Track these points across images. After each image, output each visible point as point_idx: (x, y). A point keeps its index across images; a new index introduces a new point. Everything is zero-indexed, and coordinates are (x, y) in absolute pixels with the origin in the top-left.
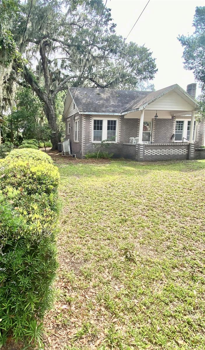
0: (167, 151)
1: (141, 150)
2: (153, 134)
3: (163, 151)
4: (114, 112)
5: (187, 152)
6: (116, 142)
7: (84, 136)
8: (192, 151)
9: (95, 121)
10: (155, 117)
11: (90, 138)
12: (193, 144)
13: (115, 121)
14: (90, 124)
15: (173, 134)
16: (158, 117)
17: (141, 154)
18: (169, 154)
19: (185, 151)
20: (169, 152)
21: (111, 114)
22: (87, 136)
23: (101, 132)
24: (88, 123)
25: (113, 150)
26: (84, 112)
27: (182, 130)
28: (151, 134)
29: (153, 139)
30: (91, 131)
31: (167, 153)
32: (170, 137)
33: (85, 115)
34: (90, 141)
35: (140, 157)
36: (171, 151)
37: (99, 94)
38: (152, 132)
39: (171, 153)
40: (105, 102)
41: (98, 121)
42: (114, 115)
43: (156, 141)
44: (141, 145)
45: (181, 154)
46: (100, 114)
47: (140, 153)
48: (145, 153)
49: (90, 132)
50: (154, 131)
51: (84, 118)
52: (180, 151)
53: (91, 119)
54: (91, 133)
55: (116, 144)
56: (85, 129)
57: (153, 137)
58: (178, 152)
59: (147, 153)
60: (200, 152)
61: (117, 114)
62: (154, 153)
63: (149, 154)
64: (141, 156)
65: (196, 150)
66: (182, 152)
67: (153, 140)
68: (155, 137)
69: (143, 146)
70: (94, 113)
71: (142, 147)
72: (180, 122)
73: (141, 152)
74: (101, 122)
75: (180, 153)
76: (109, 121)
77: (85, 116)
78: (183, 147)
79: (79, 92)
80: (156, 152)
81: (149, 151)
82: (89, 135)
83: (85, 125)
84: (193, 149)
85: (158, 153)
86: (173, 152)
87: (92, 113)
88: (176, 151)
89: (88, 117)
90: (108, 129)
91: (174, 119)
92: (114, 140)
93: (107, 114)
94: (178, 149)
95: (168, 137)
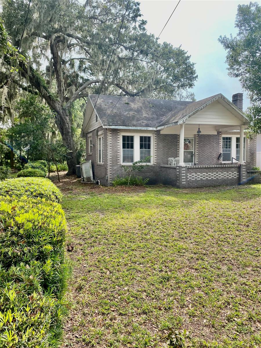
0: (215, 174)
1: (183, 173)
2: (196, 153)
3: (210, 175)
4: (147, 126)
5: (237, 175)
6: (152, 164)
7: (110, 156)
8: (244, 174)
9: (124, 137)
10: (197, 132)
11: (118, 159)
12: (244, 166)
13: (149, 138)
14: (118, 141)
15: (220, 153)
16: (201, 132)
17: (183, 179)
18: (217, 179)
19: (235, 174)
20: (217, 176)
21: (143, 129)
22: (114, 156)
23: (133, 152)
24: (116, 140)
25: (148, 174)
26: (109, 125)
27: (230, 148)
28: (194, 154)
29: (197, 159)
30: (119, 150)
31: (215, 177)
32: (217, 157)
33: (111, 130)
34: (119, 162)
35: (182, 183)
36: (219, 174)
37: (128, 104)
38: (195, 151)
39: (220, 177)
40: (136, 113)
41: (128, 137)
42: (148, 129)
43: (200, 163)
44: (183, 168)
45: (231, 178)
46: (130, 128)
47: (182, 177)
48: (188, 177)
49: (118, 151)
50: (197, 150)
51: (110, 134)
52: (230, 174)
53: (119, 135)
54: (119, 152)
55: (151, 166)
56: (111, 147)
57: (197, 157)
58: (228, 175)
59: (190, 177)
60: (253, 175)
61: (151, 129)
62: (198, 178)
63: (193, 178)
64: (184, 181)
65: (248, 173)
66: (233, 175)
67: (197, 161)
68: (199, 157)
69: (185, 169)
70: (122, 127)
71: (184, 171)
72: (227, 138)
73: (183, 176)
74: (132, 138)
75: (230, 176)
76: (141, 138)
77: (110, 131)
78: (234, 169)
79: (102, 100)
80: (201, 176)
81: (193, 175)
82: (117, 155)
83: (111, 142)
84: (244, 171)
85: (204, 177)
86: (222, 176)
87: (120, 127)
88: (225, 174)
89: (115, 132)
90: (141, 147)
91: (221, 135)
92: (149, 161)
93: (139, 128)
94: (227, 172)
95: (214, 157)
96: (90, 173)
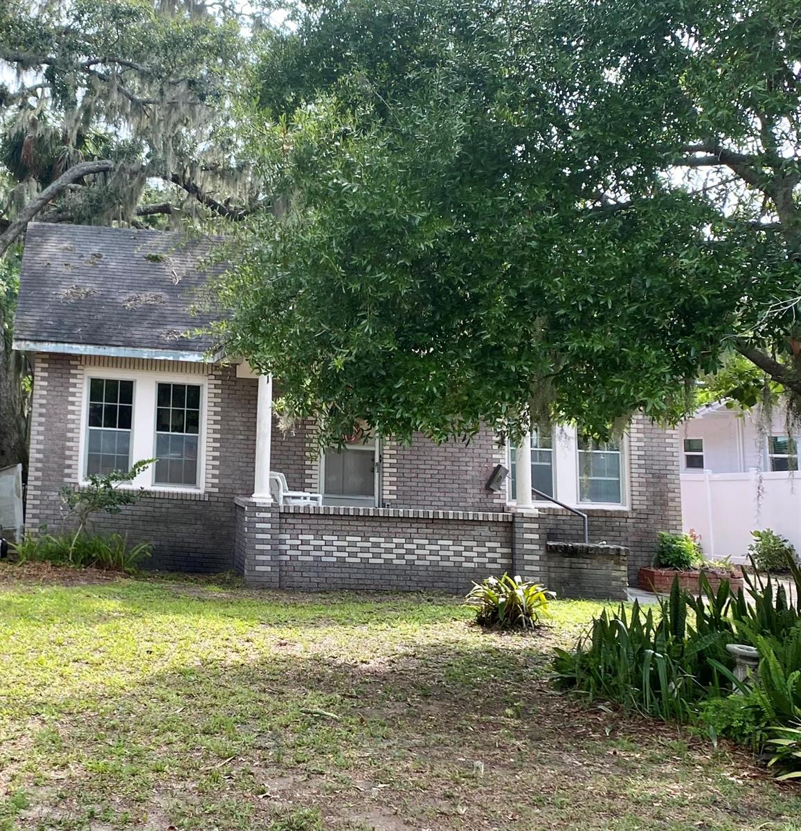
0: (398, 546)
1: (263, 531)
2: (387, 460)
3: (377, 545)
4: (183, 345)
5: (503, 556)
6: (201, 491)
7: (39, 451)
8: (532, 553)
9: (96, 385)
11: (68, 462)
12: (531, 520)
13: (195, 390)
14: (70, 399)
15: (495, 465)
17: (262, 552)
18: (411, 563)
19: (492, 550)
21: (162, 358)
22: (53, 451)
23: (127, 439)
24: (62, 391)
25: (184, 529)
26: (35, 341)
28: (377, 460)
29: (391, 483)
30: (72, 431)
31: (400, 557)
32: (484, 478)
33: (47, 356)
34: (69, 476)
35: (258, 568)
36: (420, 547)
37: (156, 259)
38: (381, 450)
39: (421, 558)
40: (166, 297)
41: (112, 384)
42: (181, 359)
43: (404, 497)
44: (260, 509)
45: (472, 565)
46: (112, 352)
47: (258, 547)
48: (283, 547)
49: (69, 435)
50: (391, 448)
51: (43, 370)
53: (75, 376)
54: (71, 440)
56: (43, 420)
57: (391, 475)
58: (458, 553)
59: (293, 547)
60: (575, 560)
61: (193, 357)
62: (328, 554)
63: (307, 553)
64: (263, 563)
65: (552, 551)
66: (481, 555)
67: (391, 492)
68: (401, 476)
69: (269, 515)
70: (84, 347)
71: (263, 521)
73: (263, 542)
74: (127, 389)
75: (469, 560)
76: (164, 391)
77: (44, 361)
78: (485, 531)
79: (66, 245)
80: (340, 549)
81: (304, 542)
82: (64, 448)
83: (44, 401)
84: (531, 541)
85: (352, 555)
86: (432, 553)
87: (74, 346)
88: (446, 548)
89: (62, 364)
90: (161, 425)
92: (191, 480)
93: (146, 354)
94: (457, 541)
95: (468, 477)
96: (13, 514)
